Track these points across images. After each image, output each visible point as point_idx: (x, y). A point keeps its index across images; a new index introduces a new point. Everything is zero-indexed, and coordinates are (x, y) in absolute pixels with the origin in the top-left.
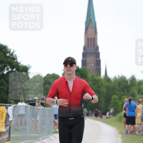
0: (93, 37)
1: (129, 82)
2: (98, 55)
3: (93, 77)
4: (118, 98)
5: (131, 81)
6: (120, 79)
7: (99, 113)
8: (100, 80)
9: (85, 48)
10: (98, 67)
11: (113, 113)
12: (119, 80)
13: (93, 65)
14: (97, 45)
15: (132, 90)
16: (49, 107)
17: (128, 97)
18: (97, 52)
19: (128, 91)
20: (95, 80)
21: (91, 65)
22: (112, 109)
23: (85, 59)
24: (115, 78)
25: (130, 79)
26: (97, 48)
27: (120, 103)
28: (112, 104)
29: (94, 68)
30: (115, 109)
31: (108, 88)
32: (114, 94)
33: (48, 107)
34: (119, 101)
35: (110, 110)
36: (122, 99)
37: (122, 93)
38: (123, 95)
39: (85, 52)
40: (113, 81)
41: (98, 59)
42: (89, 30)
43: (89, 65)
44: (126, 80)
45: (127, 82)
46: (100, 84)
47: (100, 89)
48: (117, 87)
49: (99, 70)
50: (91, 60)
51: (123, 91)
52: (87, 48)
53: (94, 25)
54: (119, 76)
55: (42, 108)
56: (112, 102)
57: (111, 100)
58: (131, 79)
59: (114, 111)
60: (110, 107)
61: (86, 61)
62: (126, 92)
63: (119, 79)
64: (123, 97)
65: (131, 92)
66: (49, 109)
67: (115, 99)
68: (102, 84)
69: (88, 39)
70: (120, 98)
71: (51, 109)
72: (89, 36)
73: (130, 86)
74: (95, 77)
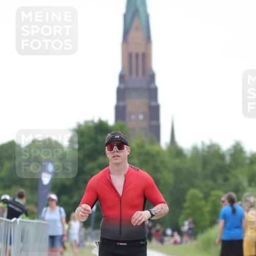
0: (141, 51)
1: (228, 159)
2: (152, 93)
3: (141, 146)
4: (201, 195)
5: (232, 155)
6: (206, 149)
7: (158, 231)
8: (159, 153)
9: (122, 78)
10: (154, 123)
11: (190, 232)
12: (205, 154)
13: (141, 117)
14: (151, 69)
15: (236, 177)
16: (38, 219)
17: (226, 192)
18: (152, 86)
19: (226, 179)
20: (148, 154)
21: (137, 118)
22: (186, 223)
23: (122, 104)
24: (195, 148)
25: (229, 150)
26: (152, 77)
27: (208, 209)
28: (188, 211)
29: (145, 124)
30: (194, 222)
31: (177, 171)
32: (193, 186)
33: (34, 219)
34: (202, 203)
35: (183, 225)
36: (211, 199)
37: (210, 183)
38: (213, 189)
39: (122, 86)
40: (189, 155)
41: (153, 104)
42: (133, 35)
43: (133, 117)
44: (221, 152)
45: (222, 157)
46: (158, 164)
47: (159, 175)
48: (199, 169)
49: (155, 130)
50: (136, 105)
51: (215, 180)
52: (127, 77)
53: (143, 21)
54: (203, 143)
55: (20, 221)
56: (186, 204)
57: (184, 201)
58: (233, 151)
59: (192, 226)
60: (182, 217)
61: (124, 108)
62: (220, 181)
63: (203, 150)
64: (213, 193)
65: (233, 181)
66: (36, 223)
67: (195, 198)
68: (162, 162)
69: (130, 55)
70: (206, 197)
71: (40, 223)
72: (133, 49)
73: (230, 166)
74: (148, 147)
